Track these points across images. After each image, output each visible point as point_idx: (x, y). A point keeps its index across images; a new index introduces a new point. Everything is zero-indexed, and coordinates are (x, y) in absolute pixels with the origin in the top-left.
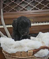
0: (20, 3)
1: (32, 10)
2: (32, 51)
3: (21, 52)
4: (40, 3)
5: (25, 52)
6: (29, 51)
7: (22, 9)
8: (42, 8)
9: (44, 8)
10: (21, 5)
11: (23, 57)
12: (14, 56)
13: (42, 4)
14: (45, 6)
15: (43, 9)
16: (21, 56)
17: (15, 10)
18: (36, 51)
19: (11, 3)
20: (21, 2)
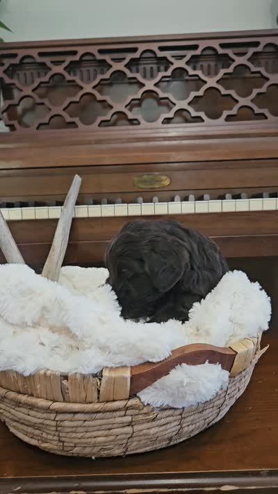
0: (100, 77)
1: (168, 121)
2: (128, 374)
3: (66, 377)
4: (211, 82)
5: (84, 377)
6: (106, 374)
7: (108, 117)
8: (226, 113)
9: (234, 111)
10: (106, 89)
11: (77, 407)
12: (23, 398)
13: (224, 92)
14: (243, 101)
15: (229, 118)
16: (64, 401)
17: (69, 119)
18: (148, 374)
19: (46, 79)
20: (107, 76)
